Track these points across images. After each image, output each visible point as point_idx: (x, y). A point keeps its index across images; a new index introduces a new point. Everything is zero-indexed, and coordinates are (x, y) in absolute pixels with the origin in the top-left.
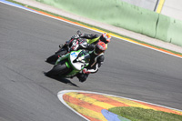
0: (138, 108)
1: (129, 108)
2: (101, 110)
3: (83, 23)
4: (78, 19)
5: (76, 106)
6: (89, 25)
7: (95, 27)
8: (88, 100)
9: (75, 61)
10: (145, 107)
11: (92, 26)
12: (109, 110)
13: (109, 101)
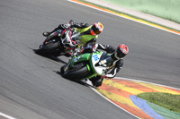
0: (167, 94)
1: (157, 94)
2: (130, 95)
3: (111, 10)
4: (107, 6)
5: (105, 92)
6: (117, 12)
7: (124, 14)
8: (117, 85)
9: (97, 65)
10: (174, 93)
11: (120, 13)
12: (138, 96)
13: (137, 87)
